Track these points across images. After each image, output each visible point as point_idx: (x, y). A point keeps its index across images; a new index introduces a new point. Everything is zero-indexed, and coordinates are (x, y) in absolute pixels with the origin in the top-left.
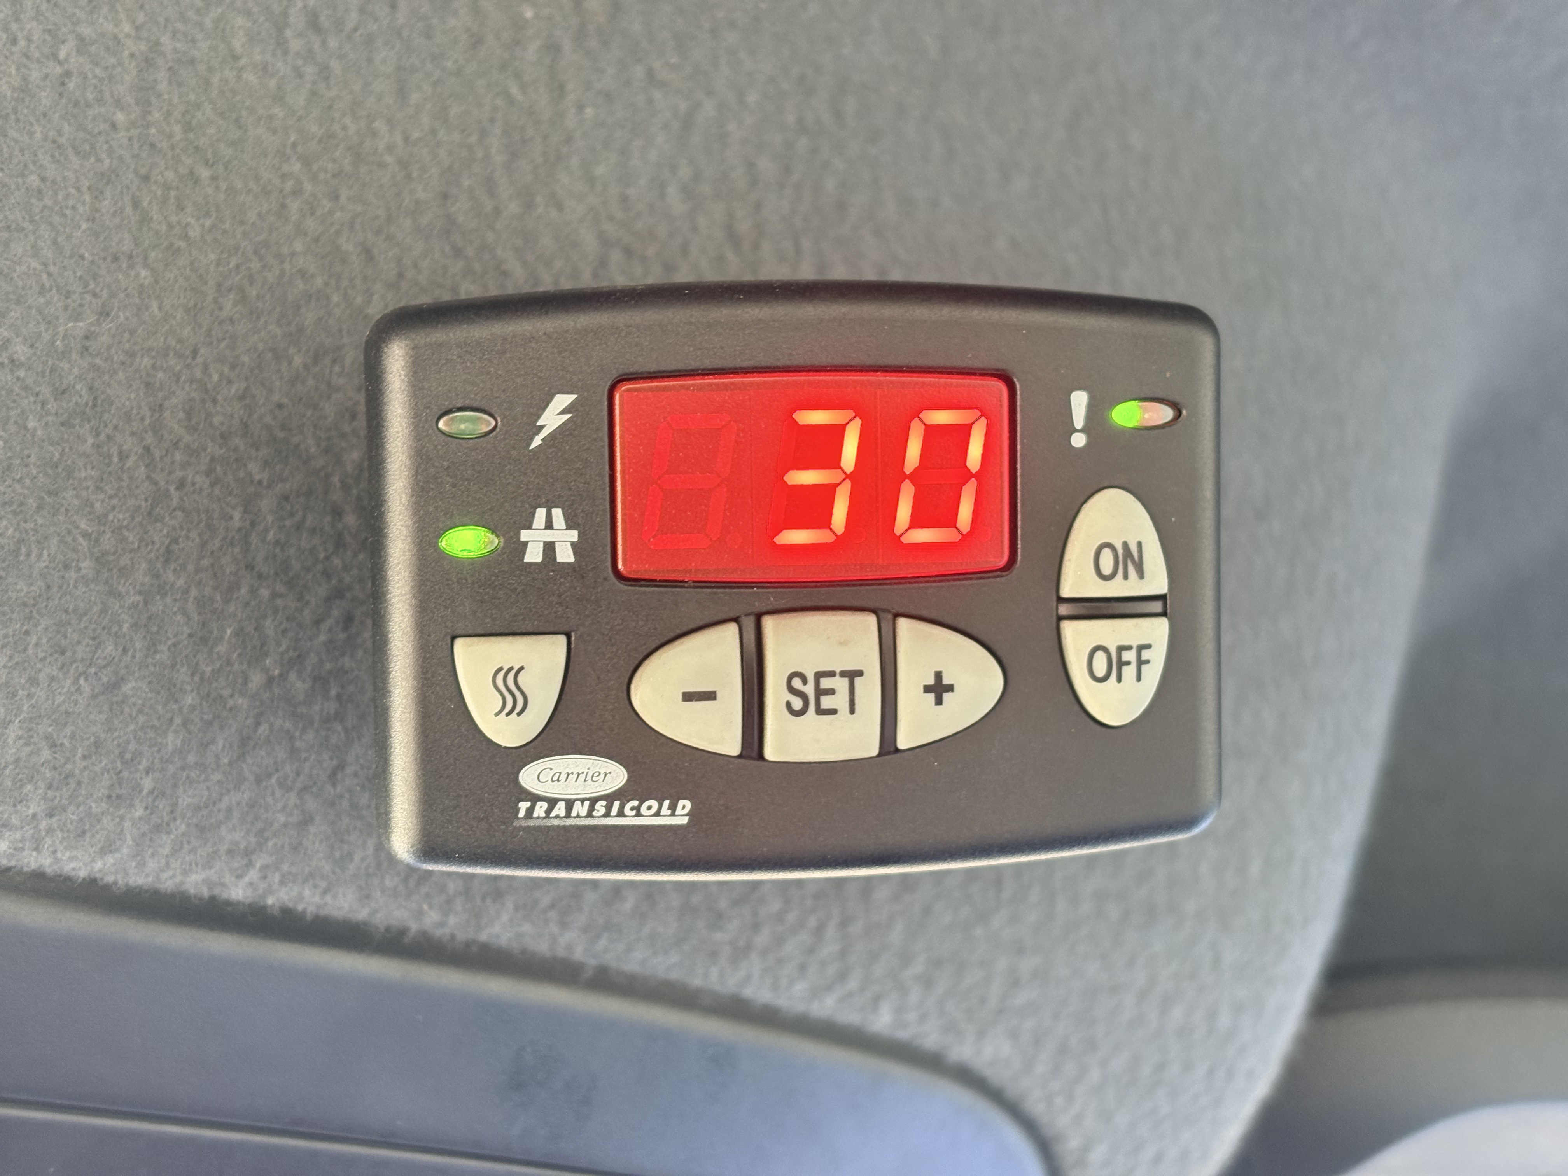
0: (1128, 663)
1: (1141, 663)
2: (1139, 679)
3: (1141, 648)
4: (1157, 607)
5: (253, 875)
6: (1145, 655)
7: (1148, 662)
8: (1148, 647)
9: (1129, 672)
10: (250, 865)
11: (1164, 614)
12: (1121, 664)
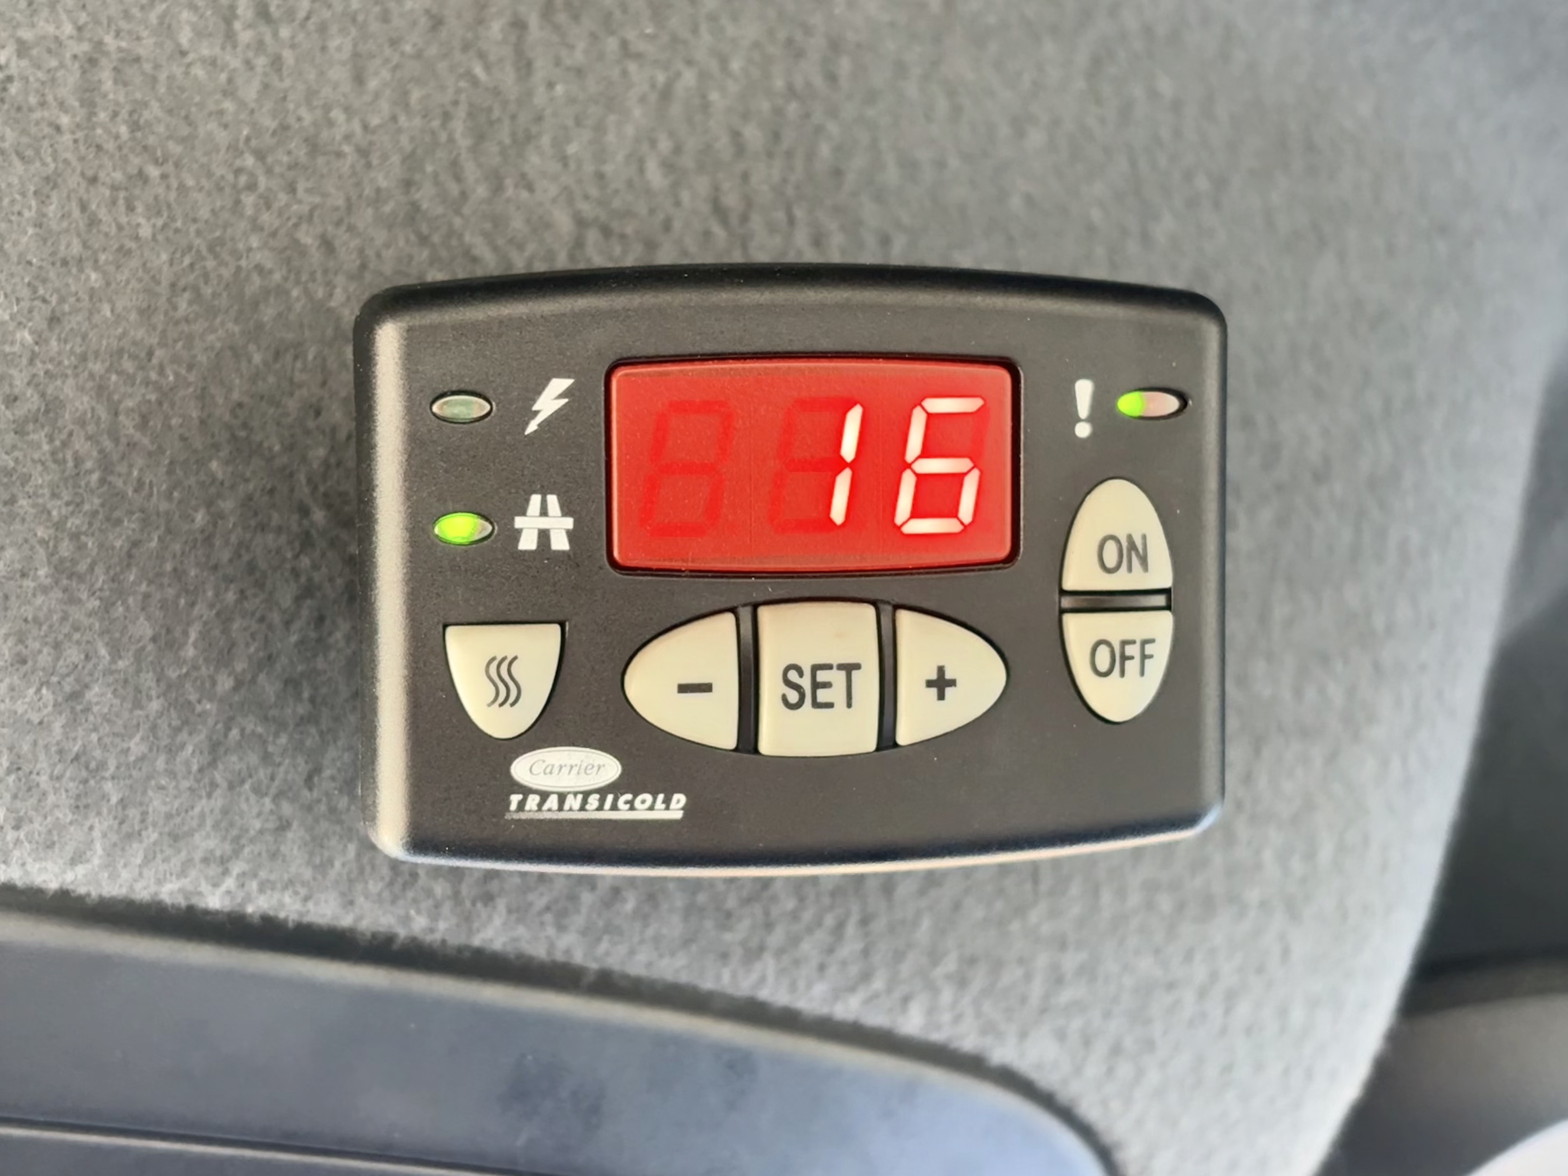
0: (1132, 658)
1: (1144, 657)
2: (1142, 673)
3: (1145, 642)
4: (1161, 600)
5: (230, 883)
6: (1149, 649)
7: (1151, 657)
8: (1152, 641)
9: (1132, 667)
10: (226, 872)
11: (1168, 607)
12: (1124, 658)
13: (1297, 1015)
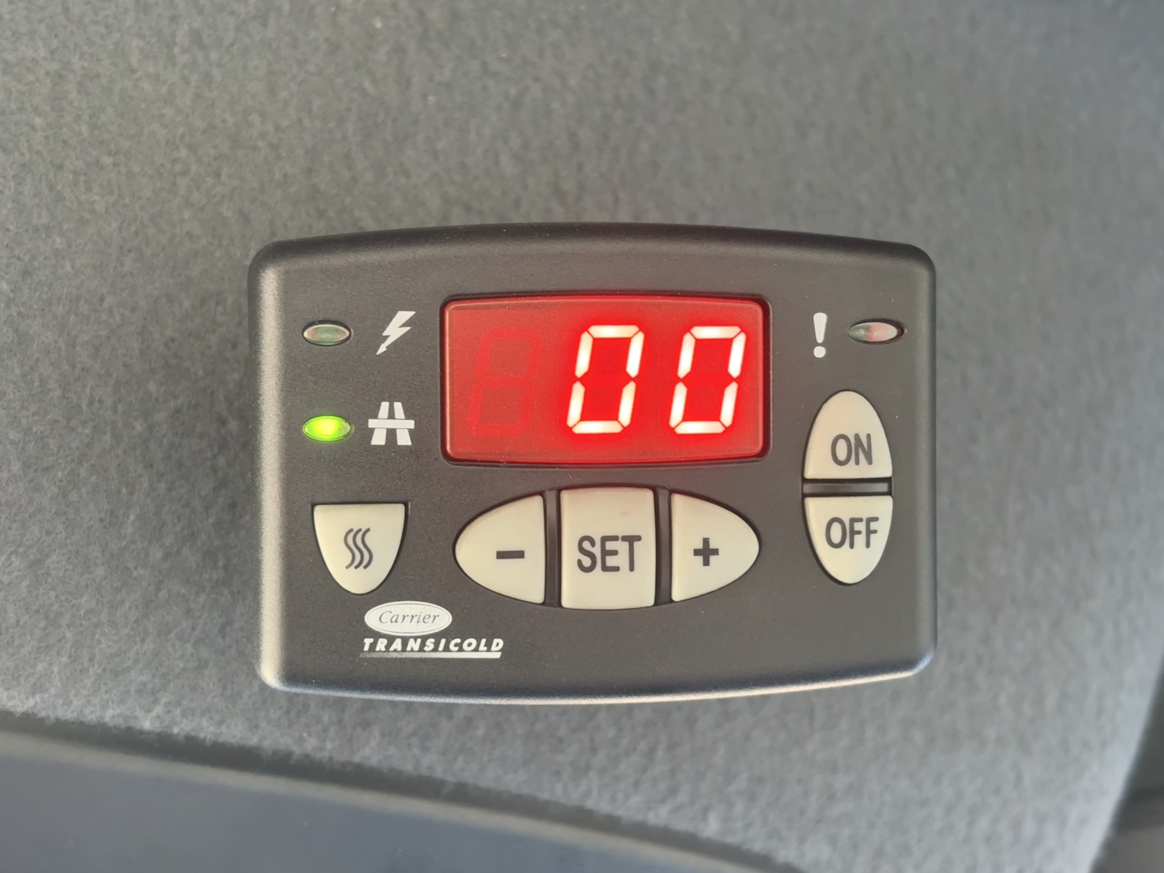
0: (859, 533)
1: (870, 532)
2: (868, 545)
3: (870, 520)
4: (883, 487)
5: (159, 709)
6: (873, 526)
7: (875, 532)
8: (876, 519)
9: (860, 540)
10: (156, 702)
11: (889, 493)
12: (854, 533)
13: (1029, 828)
